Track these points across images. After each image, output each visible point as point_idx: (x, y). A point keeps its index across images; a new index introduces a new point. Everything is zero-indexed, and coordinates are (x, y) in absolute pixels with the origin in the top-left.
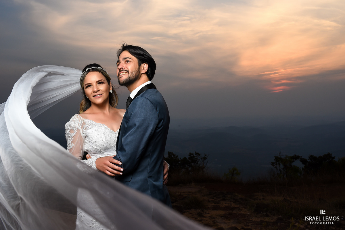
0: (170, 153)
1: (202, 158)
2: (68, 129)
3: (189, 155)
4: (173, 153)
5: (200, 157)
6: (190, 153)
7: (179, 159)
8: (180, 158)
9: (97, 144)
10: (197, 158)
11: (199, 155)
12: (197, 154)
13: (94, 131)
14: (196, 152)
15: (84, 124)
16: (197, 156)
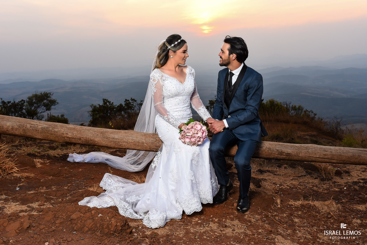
0: (105, 100)
1: (138, 104)
2: (152, 79)
3: (124, 102)
4: (107, 100)
5: (136, 104)
6: (126, 99)
7: (114, 106)
8: (116, 105)
9: (171, 92)
10: (133, 105)
11: (135, 101)
12: (132, 100)
13: (169, 83)
14: (131, 98)
15: (162, 76)
16: (133, 102)
